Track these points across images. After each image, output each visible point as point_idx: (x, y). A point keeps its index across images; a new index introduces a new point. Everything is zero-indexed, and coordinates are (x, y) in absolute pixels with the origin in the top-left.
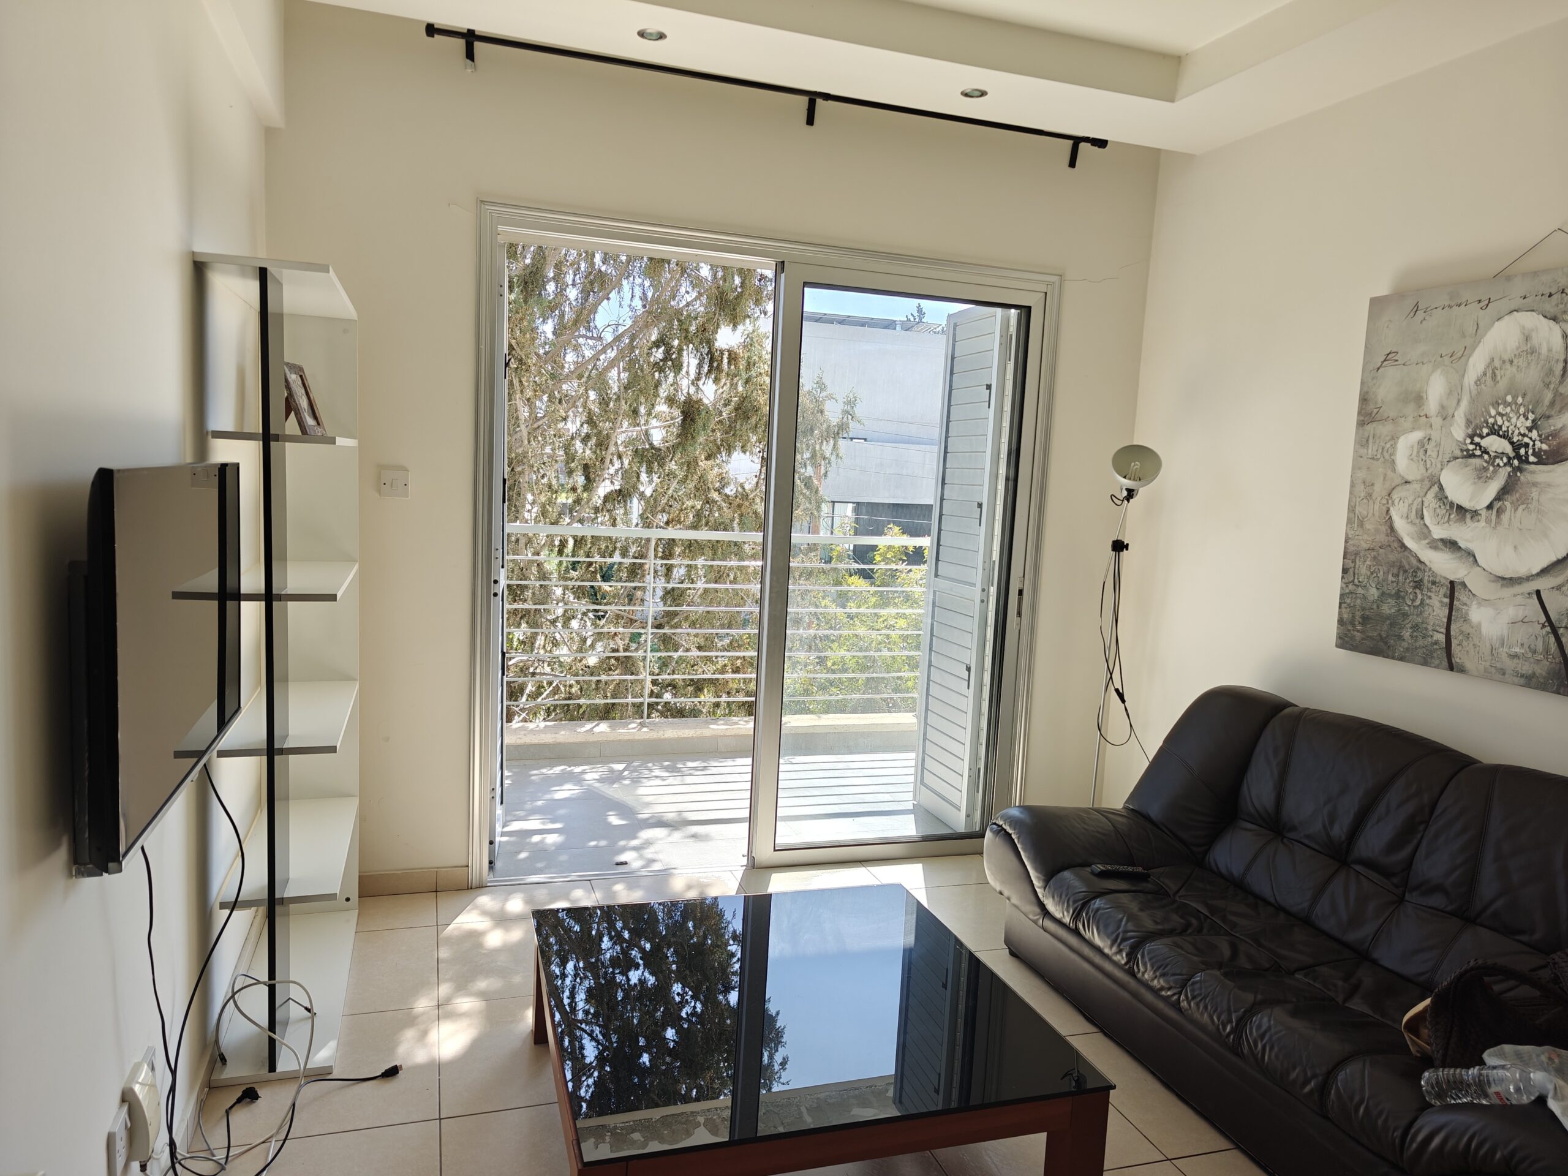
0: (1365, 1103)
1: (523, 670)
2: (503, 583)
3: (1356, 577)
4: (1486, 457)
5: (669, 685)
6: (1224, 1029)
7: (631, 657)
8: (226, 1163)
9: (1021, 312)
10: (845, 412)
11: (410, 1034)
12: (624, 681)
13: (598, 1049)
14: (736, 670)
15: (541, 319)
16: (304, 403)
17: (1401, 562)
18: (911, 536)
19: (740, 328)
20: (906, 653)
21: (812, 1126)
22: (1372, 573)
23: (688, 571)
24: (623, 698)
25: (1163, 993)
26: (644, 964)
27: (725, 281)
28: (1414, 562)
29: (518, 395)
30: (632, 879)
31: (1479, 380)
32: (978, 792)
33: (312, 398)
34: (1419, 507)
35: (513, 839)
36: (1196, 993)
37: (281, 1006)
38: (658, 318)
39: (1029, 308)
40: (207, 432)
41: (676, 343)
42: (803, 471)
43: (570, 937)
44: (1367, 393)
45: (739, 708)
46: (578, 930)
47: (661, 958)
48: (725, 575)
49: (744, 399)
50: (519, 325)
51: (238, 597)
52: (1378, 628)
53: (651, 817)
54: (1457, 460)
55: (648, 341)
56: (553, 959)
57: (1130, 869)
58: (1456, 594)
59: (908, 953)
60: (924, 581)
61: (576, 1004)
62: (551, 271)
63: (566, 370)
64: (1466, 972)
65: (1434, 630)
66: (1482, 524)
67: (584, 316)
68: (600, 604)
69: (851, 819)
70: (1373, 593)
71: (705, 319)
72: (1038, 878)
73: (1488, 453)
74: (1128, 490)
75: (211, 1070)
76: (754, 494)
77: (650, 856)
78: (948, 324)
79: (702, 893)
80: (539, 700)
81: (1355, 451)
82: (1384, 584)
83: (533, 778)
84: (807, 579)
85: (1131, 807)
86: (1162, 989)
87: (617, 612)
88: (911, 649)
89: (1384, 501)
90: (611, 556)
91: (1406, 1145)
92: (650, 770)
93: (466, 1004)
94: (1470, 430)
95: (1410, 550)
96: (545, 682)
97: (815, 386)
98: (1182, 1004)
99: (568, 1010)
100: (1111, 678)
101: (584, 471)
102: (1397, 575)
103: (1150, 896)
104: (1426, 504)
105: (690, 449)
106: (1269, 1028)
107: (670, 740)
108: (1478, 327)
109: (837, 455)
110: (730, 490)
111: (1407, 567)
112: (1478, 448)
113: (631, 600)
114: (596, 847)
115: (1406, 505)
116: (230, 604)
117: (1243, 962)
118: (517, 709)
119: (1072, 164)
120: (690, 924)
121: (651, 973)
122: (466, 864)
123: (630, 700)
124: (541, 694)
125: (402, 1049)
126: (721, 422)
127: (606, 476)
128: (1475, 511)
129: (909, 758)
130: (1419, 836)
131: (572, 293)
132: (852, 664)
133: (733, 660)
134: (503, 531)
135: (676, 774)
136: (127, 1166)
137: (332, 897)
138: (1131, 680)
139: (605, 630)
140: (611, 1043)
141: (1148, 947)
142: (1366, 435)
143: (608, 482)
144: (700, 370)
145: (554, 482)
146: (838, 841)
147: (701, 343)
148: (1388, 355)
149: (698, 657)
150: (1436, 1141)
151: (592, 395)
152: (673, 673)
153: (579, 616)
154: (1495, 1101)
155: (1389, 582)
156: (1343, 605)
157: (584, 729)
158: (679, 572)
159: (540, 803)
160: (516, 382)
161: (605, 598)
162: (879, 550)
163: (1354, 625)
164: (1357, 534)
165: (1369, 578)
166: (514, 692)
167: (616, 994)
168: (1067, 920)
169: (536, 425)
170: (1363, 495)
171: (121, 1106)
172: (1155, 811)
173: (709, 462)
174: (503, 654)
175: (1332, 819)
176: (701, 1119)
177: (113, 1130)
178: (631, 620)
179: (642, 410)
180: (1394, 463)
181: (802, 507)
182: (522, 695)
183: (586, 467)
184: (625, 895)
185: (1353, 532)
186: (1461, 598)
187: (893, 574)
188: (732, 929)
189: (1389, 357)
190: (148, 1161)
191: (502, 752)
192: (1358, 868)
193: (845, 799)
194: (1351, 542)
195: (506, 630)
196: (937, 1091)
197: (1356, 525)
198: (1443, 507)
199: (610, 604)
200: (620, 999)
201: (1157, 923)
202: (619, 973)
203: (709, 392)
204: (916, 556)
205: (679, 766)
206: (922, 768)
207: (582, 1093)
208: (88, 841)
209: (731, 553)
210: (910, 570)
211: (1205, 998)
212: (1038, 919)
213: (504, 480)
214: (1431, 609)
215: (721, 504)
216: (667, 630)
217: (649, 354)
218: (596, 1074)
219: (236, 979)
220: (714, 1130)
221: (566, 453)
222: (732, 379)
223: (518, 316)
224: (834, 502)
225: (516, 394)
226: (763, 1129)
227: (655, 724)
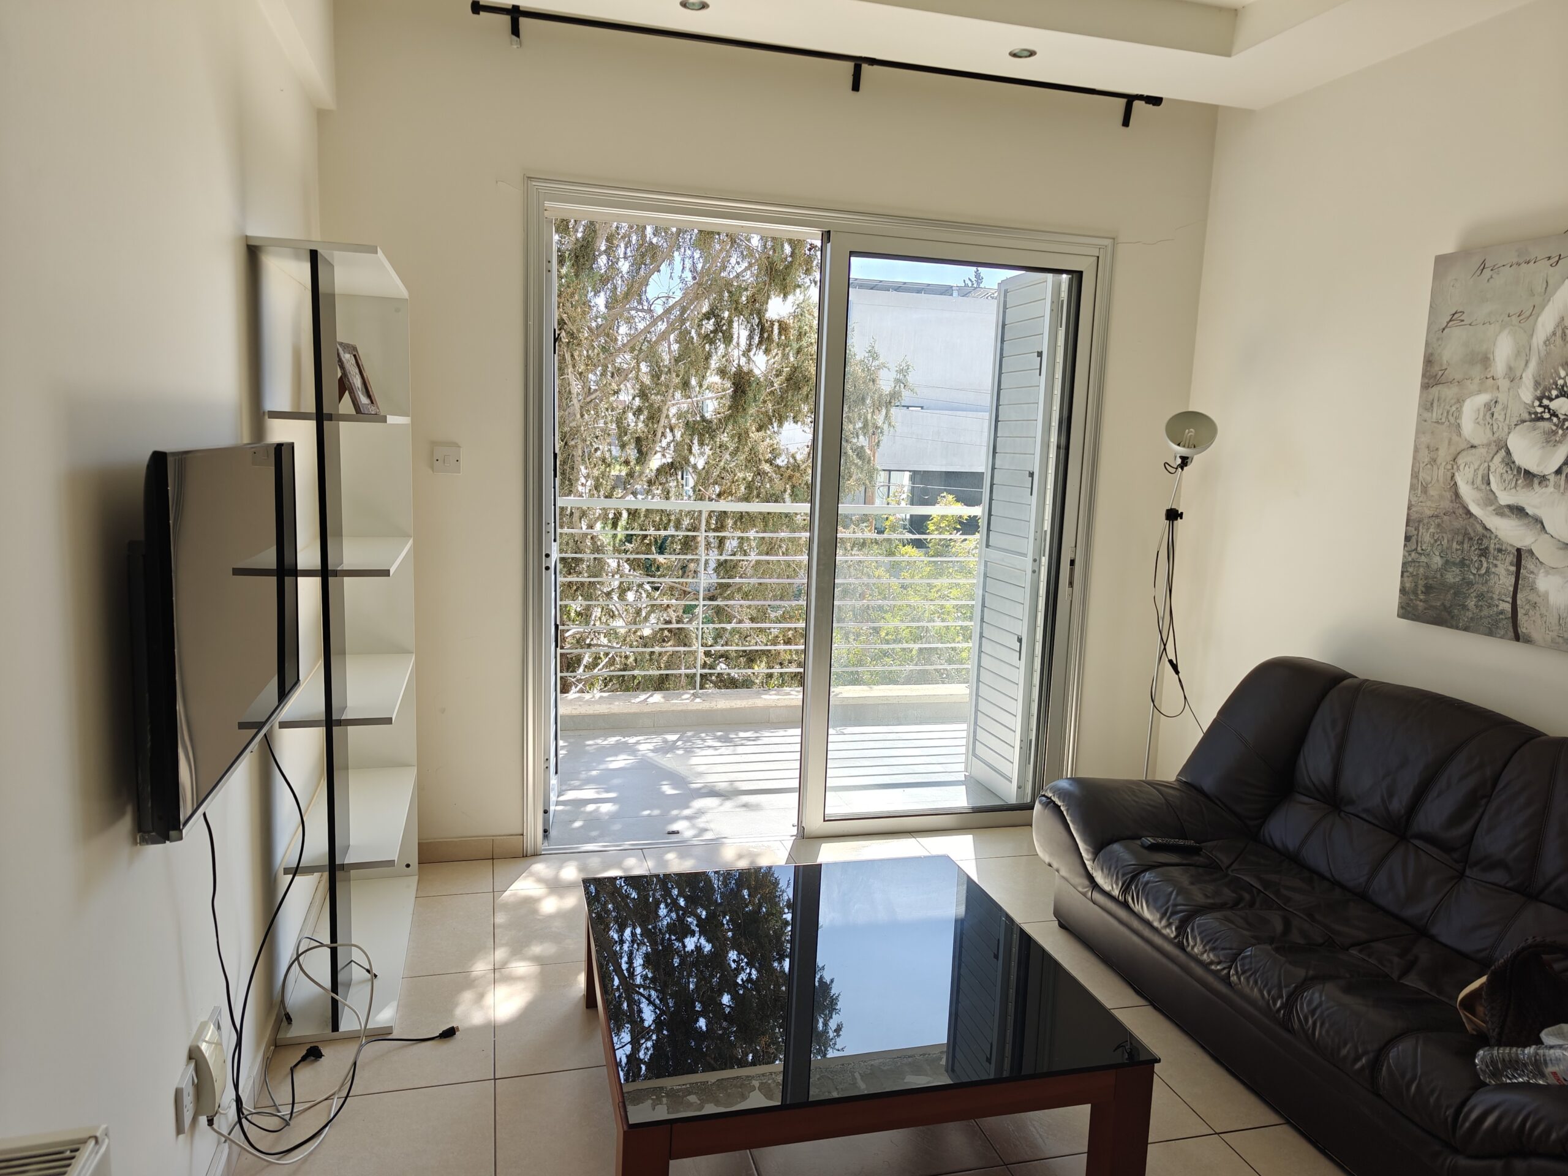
0: (1418, 1079)
1: (580, 642)
2: (555, 555)
3: (1419, 545)
4: (1555, 420)
5: (722, 656)
6: (1275, 1004)
7: (684, 628)
8: (290, 1120)
9: (1072, 277)
10: (898, 381)
11: (468, 996)
12: (677, 652)
13: (656, 1013)
14: (788, 642)
15: (593, 293)
16: (357, 382)
17: (1466, 529)
18: (965, 505)
19: (791, 298)
20: (960, 623)
21: (866, 1092)
22: (1436, 541)
23: (739, 543)
24: (676, 669)
25: (1213, 967)
26: (699, 931)
27: (774, 251)
28: (1480, 529)
29: (570, 370)
30: (684, 848)
31: (1548, 340)
32: (1029, 763)
33: (365, 377)
34: (1486, 472)
35: (568, 808)
36: (1246, 968)
37: (343, 968)
38: (708, 290)
39: (1080, 273)
40: (264, 413)
41: (726, 314)
42: (855, 440)
43: (627, 904)
44: (1432, 354)
45: (792, 679)
46: (636, 897)
47: (716, 926)
48: (776, 546)
49: (796, 369)
50: (570, 300)
51: (295, 573)
52: (1442, 597)
53: (703, 787)
54: (1525, 424)
55: (698, 314)
56: (612, 925)
57: (1181, 842)
58: (1523, 562)
59: (960, 923)
60: (977, 551)
61: (634, 969)
62: (603, 244)
63: (619, 343)
64: (1524, 949)
65: (1499, 599)
66: (1551, 489)
67: (636, 288)
68: (653, 576)
69: (901, 790)
70: (1437, 561)
71: (754, 290)
72: (1086, 850)
73: (1557, 416)
74: (1181, 457)
75: (277, 1028)
76: (806, 464)
77: (702, 825)
78: (999, 290)
79: (752, 862)
80: (596, 671)
81: (1419, 415)
82: (1449, 552)
83: (587, 748)
84: (859, 550)
85: (1184, 779)
86: (1212, 963)
87: (671, 584)
88: (965, 619)
89: (1449, 467)
90: (665, 529)
91: (1459, 1125)
92: (704, 740)
93: (521, 967)
94: (1539, 392)
95: (1475, 516)
96: (602, 653)
97: (867, 355)
98: (1232, 979)
99: (627, 975)
100: (1165, 649)
101: (636, 444)
102: (1462, 543)
103: (1201, 870)
104: (1492, 469)
105: (741, 420)
106: (1320, 1004)
107: (722, 711)
108: (1547, 285)
109: (890, 424)
110: (781, 461)
111: (1472, 534)
112: (1547, 411)
113: (684, 572)
114: (649, 816)
115: (1472, 470)
116: (288, 580)
117: (1296, 937)
118: (573, 680)
119: (1126, 123)
120: (745, 892)
121: (708, 941)
122: (521, 832)
123: (683, 671)
124: (597, 665)
125: (459, 1011)
126: (772, 392)
127: (658, 449)
128: (1544, 476)
129: (959, 731)
130: (1480, 810)
131: (624, 266)
132: (905, 634)
133: (784, 631)
134: (555, 505)
135: (728, 744)
136: (195, 1120)
137: (390, 863)
138: (1184, 650)
139: (658, 602)
140: (668, 1007)
141: (1198, 921)
142: (1431, 397)
143: (659, 455)
144: (750, 342)
145: (607, 455)
146: (888, 812)
147: (751, 314)
148: (1454, 315)
149: (751, 628)
150: (1490, 1120)
151: (644, 368)
152: (727, 644)
153: (635, 588)
154: (1552, 1081)
155: (1454, 550)
156: (1406, 574)
157: (638, 700)
158: (731, 544)
159: (594, 773)
160: (568, 356)
161: (659, 570)
162: (932, 519)
163: (1416, 594)
164: (1420, 500)
165: (1432, 546)
166: (570, 664)
167: (673, 961)
168: (1116, 893)
169: (588, 399)
170: (1427, 460)
171: (188, 1064)
172: (1208, 784)
173: (761, 434)
174: (557, 627)
175: (1391, 794)
176: (756, 1083)
177: (180, 1086)
178: (685, 591)
179: (693, 382)
180: (1459, 427)
181: (854, 477)
182: (579, 666)
183: (638, 440)
184: (677, 864)
185: (1416, 499)
186: (1528, 566)
187: (947, 544)
188: (787, 898)
189: (1455, 317)
190: (215, 1115)
191: (556, 723)
192: (1417, 842)
193: (895, 770)
194: (1414, 509)
195: (559, 603)
196: (989, 1060)
197: (1419, 491)
198: (1509, 472)
199: (664, 576)
200: (676, 965)
201: (1207, 896)
202: (675, 940)
203: (760, 363)
204: (969, 526)
205: (732, 736)
206: (974, 739)
207: (641, 1055)
208: (150, 811)
209: (783, 525)
210: (965, 540)
211: (1254, 973)
212: (1087, 892)
213: (555, 455)
214: (1497, 577)
215: (772, 476)
216: (719, 602)
217: (700, 326)
218: (654, 1037)
219: (300, 941)
220: (768, 1093)
221: (618, 427)
222: (784, 349)
223: (569, 290)
224: (890, 471)
225: (568, 368)
226: (816, 1093)
227: (708, 695)
